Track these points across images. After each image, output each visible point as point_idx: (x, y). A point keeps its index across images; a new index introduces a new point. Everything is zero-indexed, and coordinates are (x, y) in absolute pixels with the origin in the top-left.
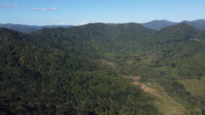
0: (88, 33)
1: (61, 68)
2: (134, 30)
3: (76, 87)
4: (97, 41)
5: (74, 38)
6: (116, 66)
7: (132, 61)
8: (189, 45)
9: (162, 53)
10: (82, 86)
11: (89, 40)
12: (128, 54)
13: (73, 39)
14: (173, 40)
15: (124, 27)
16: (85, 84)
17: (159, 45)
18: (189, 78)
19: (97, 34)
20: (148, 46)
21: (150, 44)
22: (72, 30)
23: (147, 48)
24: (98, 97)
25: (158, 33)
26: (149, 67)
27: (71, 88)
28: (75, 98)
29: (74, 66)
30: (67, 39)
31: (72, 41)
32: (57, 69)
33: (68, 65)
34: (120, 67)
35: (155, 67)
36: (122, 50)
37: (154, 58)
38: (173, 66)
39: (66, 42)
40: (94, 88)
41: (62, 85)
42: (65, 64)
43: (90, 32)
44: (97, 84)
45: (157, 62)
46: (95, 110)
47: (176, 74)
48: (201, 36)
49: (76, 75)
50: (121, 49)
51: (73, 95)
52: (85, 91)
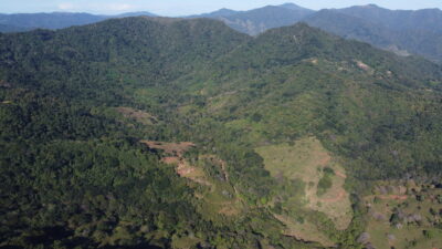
0: (107, 43)
1: (15, 137)
2: (208, 35)
3: (43, 177)
4: (124, 61)
5: (71, 57)
6: (152, 119)
7: (189, 107)
8: (298, 72)
9: (248, 89)
10: (57, 174)
11: (107, 60)
12: (187, 91)
13: (67, 59)
14: (277, 60)
15: (188, 27)
16: (65, 169)
17: (250, 70)
18: (276, 144)
19: (127, 44)
20: (228, 72)
21: (233, 67)
22: (69, 37)
23: (226, 77)
24: (88, 193)
25: (252, 42)
26: (216, 119)
27: (33, 179)
28: (39, 198)
29: (49, 128)
30: (53, 59)
31: (64, 63)
32: (7, 139)
33: (35, 128)
34: (160, 123)
35: (226, 120)
36: (177, 82)
37: (230, 100)
38: (257, 117)
39: (51, 65)
40: (82, 176)
41: (12, 175)
42: (29, 124)
43: (111, 41)
44: (90, 167)
45: (233, 109)
46: (70, 221)
47: (257, 136)
48: (329, 50)
49: (46, 151)
50: (176, 78)
51: (36, 192)
52: (63, 182)
